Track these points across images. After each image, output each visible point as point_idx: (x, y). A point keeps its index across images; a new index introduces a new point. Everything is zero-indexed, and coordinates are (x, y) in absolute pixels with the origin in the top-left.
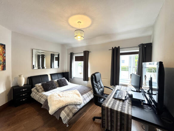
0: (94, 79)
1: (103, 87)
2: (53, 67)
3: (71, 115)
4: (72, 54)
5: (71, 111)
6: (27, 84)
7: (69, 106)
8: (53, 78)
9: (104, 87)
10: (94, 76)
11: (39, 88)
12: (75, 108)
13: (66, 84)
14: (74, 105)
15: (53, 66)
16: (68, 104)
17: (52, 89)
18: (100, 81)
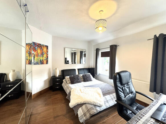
0: (118, 80)
1: (134, 92)
2: (81, 63)
3: (88, 115)
4: (97, 50)
5: (88, 111)
6: (61, 76)
7: (87, 105)
8: (80, 72)
9: (136, 92)
10: (118, 76)
11: (67, 80)
12: (93, 109)
13: (91, 80)
14: (93, 105)
15: (81, 61)
16: (87, 102)
17: (77, 83)
18: (130, 83)
